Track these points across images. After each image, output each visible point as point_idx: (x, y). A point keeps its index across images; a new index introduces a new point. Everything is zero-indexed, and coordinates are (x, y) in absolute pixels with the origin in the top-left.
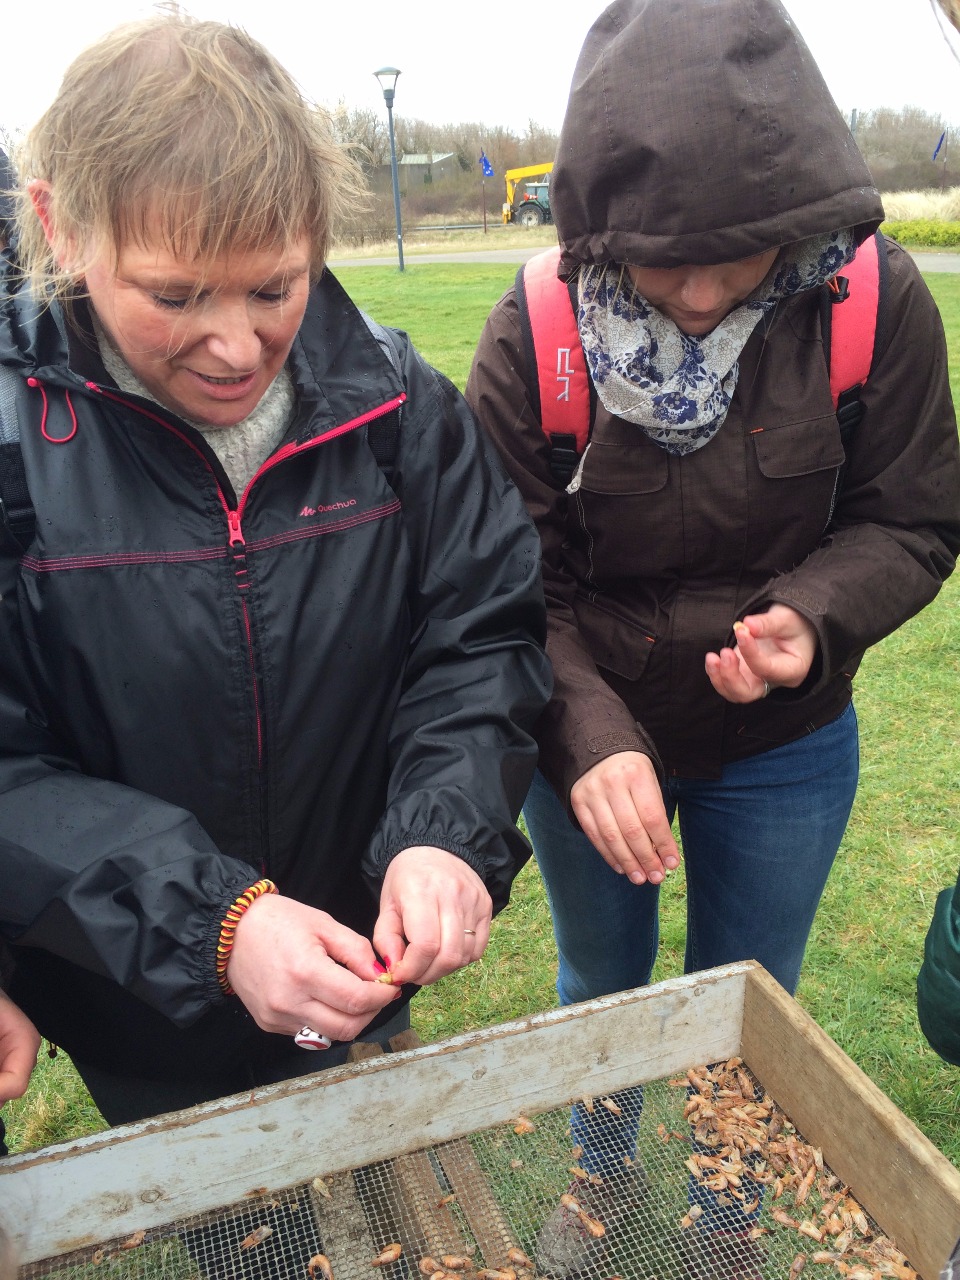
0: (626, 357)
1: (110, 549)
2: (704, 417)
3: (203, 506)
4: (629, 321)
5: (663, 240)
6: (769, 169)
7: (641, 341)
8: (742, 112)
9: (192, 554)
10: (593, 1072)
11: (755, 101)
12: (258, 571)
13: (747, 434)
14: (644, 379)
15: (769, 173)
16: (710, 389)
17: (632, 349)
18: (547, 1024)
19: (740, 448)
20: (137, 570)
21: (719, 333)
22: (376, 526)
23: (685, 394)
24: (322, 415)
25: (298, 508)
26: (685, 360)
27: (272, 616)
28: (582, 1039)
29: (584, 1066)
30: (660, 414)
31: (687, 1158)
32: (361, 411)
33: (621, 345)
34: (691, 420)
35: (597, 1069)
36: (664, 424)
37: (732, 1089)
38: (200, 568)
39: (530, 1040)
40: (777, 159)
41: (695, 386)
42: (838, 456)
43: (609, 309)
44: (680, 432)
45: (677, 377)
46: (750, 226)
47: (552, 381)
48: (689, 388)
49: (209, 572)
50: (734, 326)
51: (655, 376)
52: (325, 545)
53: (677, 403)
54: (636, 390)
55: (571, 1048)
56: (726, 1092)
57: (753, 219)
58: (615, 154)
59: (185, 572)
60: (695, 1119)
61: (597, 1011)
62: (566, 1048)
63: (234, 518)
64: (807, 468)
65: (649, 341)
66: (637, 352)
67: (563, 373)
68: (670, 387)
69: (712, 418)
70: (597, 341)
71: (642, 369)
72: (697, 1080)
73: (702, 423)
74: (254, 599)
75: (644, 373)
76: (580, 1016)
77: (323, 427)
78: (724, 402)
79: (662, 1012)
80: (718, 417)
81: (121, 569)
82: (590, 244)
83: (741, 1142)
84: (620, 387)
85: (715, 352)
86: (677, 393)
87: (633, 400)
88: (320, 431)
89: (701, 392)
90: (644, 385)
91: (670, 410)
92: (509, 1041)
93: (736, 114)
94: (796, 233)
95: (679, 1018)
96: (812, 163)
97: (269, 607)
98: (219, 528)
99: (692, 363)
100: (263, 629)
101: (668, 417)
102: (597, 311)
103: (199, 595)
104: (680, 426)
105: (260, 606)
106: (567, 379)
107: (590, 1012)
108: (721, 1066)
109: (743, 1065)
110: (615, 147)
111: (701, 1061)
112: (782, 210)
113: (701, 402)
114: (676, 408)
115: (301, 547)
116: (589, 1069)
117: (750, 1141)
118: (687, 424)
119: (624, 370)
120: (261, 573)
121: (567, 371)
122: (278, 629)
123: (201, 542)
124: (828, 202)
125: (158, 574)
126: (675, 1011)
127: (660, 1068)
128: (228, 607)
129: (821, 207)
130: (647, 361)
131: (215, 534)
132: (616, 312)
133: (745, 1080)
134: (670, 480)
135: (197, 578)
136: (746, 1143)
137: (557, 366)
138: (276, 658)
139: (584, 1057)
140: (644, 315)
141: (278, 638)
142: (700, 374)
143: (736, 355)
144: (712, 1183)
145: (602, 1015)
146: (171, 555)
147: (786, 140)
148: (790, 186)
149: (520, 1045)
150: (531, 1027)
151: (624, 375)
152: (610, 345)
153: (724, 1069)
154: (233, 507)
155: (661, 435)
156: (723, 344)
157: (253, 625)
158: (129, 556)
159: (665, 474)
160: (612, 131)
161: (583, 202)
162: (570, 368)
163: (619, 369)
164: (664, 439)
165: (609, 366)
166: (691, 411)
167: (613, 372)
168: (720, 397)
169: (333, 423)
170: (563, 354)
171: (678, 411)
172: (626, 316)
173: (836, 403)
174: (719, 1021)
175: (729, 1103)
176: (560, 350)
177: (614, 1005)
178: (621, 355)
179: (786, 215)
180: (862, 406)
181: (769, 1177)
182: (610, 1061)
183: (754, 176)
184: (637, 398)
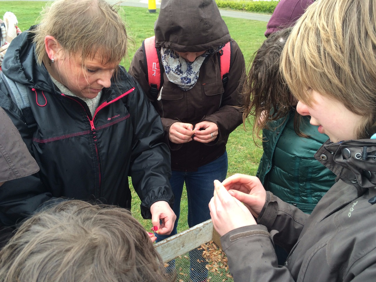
0: (174, 68)
1: (60, 135)
2: (193, 82)
3: (83, 120)
4: (175, 59)
5: (184, 46)
6: (207, 33)
7: (178, 64)
8: (202, 20)
9: (82, 133)
10: (181, 250)
11: (205, 18)
12: (98, 136)
13: (202, 85)
14: (179, 73)
15: (207, 34)
16: (194, 76)
17: (176, 66)
18: (171, 240)
19: (200, 88)
20: (68, 140)
21: (195, 63)
22: (125, 121)
23: (188, 77)
24: (113, 94)
25: (107, 118)
26: (188, 69)
27: (102, 147)
28: (179, 242)
29: (179, 249)
30: (182, 82)
31: (205, 266)
32: (123, 92)
33: (173, 65)
34: (190, 83)
35: (182, 249)
36: (183, 84)
37: (212, 248)
38: (83, 137)
39: (167, 244)
40: (209, 31)
41: (190, 75)
42: (222, 90)
43: (169, 55)
44: (187, 86)
45: (186, 73)
46: (203, 45)
47: (151, 70)
48: (189, 75)
49: (86, 137)
50: (199, 61)
51: (181, 72)
52: (114, 127)
53: (186, 79)
54: (177, 76)
55: (176, 245)
56: (210, 249)
57: (203, 43)
58: (172, 26)
59: (80, 138)
60: (205, 257)
61: (182, 235)
62: (175, 245)
63: (92, 123)
64: (216, 93)
65: (180, 64)
66: (177, 66)
67: (154, 69)
68: (184, 75)
69: (194, 83)
70: (167, 64)
71: (178, 70)
72: (204, 247)
73: (192, 84)
74: (98, 143)
75: (179, 71)
76: (179, 237)
77: (114, 97)
78: (196, 78)
79: (196, 233)
80: (195, 82)
81: (64, 140)
82: (165, 44)
83: (216, 260)
84: (173, 75)
85: (195, 67)
86: (186, 77)
87: (176, 78)
88: (113, 98)
89: (192, 76)
90: (179, 74)
91: (185, 81)
92: (162, 245)
93: (200, 20)
94: (213, 47)
95: (199, 234)
96: (217, 31)
97: (101, 145)
98: (88, 125)
99: (190, 69)
100: (100, 151)
101: (184, 83)
102: (166, 56)
103: (83, 144)
104: (187, 85)
105: (99, 145)
106: (155, 70)
107: (180, 235)
108: (208, 243)
109: (213, 242)
110: (172, 25)
111: (204, 243)
112: (210, 42)
113: (192, 79)
114: (186, 80)
115: (108, 129)
116: (180, 249)
117: (218, 259)
118: (189, 84)
119: (174, 71)
120: (99, 136)
121: (155, 68)
122: (104, 151)
123: (83, 130)
124: (219, 40)
125: (73, 140)
126: (199, 232)
127: (195, 246)
128: (91, 146)
129: (218, 41)
130: (179, 68)
131: (86, 127)
132: (171, 56)
133: (215, 246)
134: (184, 96)
135: (83, 140)
136: (217, 260)
137: (153, 67)
138: (104, 158)
139: (179, 247)
140: (178, 57)
141: (104, 153)
142: (191, 72)
143: (199, 68)
144: (212, 270)
145: (183, 236)
146: (76, 134)
147: (211, 26)
148: (211, 37)
149: (165, 246)
150: (168, 241)
151: (174, 72)
152: (170, 64)
153: (209, 244)
154: (91, 120)
155: (182, 86)
156: (196, 65)
157: (98, 150)
158: (65, 136)
159: (183, 95)
160: (171, 21)
161: (164, 34)
162: (156, 68)
163: (173, 71)
164: (183, 87)
165: (170, 70)
166: (190, 82)
167: (171, 72)
168: (196, 77)
169: (116, 96)
170: (154, 64)
171: (187, 81)
172: (174, 58)
173: (222, 78)
174: (208, 233)
175: (212, 251)
176: (154, 63)
177: (186, 233)
178: (173, 67)
179: (210, 43)
180: (228, 78)
181: (224, 267)
182: (185, 246)
183: (204, 34)
184: (177, 78)
